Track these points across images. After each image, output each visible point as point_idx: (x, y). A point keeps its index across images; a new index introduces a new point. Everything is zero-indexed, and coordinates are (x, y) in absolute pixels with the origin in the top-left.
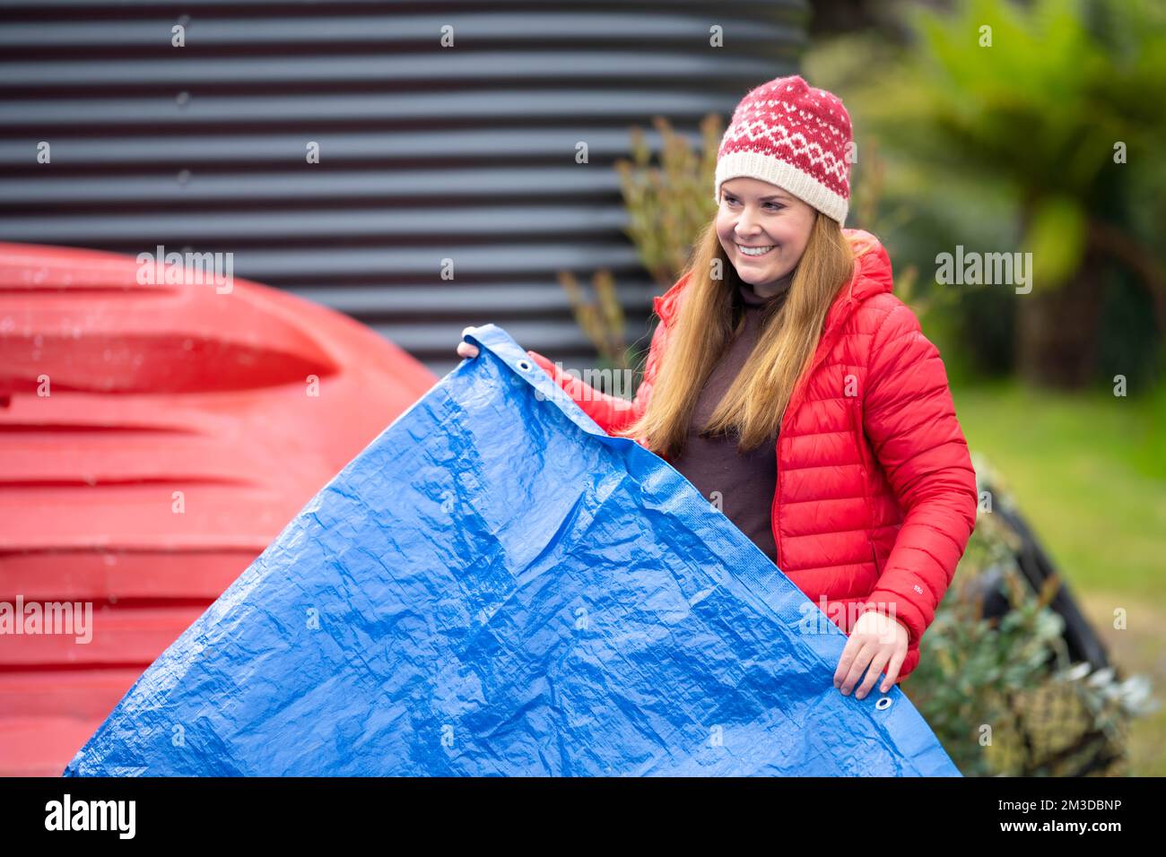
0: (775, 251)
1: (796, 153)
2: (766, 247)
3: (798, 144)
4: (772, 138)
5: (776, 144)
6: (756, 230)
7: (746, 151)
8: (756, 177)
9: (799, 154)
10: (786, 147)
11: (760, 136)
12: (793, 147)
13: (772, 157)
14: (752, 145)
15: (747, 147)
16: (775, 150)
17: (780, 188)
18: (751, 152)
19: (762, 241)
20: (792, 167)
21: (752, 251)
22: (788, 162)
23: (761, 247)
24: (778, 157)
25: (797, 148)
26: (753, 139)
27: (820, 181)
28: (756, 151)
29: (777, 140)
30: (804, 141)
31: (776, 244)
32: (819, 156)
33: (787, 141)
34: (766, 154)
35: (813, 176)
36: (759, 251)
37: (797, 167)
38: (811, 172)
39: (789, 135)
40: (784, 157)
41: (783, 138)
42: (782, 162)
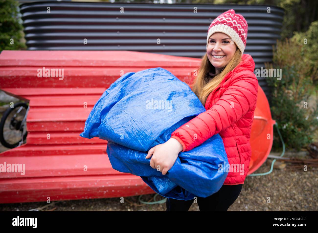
0: (225, 57)
1: (234, 25)
2: (222, 55)
3: (235, 23)
4: (226, 20)
5: (228, 22)
6: (220, 50)
7: (218, 24)
8: (221, 32)
9: (235, 26)
10: (231, 23)
11: (222, 20)
12: (233, 24)
13: (226, 26)
14: (220, 23)
15: (218, 23)
16: (227, 24)
17: (228, 36)
18: (219, 25)
19: (221, 53)
20: (232, 29)
21: (218, 57)
22: (232, 28)
23: (220, 55)
24: (228, 26)
25: (234, 24)
26: (220, 21)
27: (240, 36)
28: (222, 24)
29: (228, 21)
30: (236, 23)
31: (225, 55)
32: (240, 29)
33: (232, 22)
34: (224, 25)
35: (238, 34)
36: (220, 57)
37: (234, 29)
38: (238, 33)
39: (232, 20)
40: (230, 26)
41: (230, 20)
42: (230, 27)
